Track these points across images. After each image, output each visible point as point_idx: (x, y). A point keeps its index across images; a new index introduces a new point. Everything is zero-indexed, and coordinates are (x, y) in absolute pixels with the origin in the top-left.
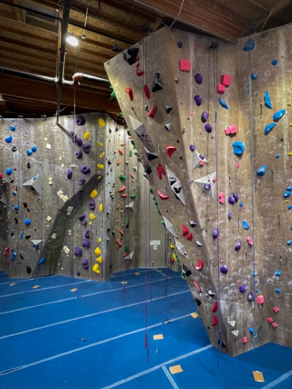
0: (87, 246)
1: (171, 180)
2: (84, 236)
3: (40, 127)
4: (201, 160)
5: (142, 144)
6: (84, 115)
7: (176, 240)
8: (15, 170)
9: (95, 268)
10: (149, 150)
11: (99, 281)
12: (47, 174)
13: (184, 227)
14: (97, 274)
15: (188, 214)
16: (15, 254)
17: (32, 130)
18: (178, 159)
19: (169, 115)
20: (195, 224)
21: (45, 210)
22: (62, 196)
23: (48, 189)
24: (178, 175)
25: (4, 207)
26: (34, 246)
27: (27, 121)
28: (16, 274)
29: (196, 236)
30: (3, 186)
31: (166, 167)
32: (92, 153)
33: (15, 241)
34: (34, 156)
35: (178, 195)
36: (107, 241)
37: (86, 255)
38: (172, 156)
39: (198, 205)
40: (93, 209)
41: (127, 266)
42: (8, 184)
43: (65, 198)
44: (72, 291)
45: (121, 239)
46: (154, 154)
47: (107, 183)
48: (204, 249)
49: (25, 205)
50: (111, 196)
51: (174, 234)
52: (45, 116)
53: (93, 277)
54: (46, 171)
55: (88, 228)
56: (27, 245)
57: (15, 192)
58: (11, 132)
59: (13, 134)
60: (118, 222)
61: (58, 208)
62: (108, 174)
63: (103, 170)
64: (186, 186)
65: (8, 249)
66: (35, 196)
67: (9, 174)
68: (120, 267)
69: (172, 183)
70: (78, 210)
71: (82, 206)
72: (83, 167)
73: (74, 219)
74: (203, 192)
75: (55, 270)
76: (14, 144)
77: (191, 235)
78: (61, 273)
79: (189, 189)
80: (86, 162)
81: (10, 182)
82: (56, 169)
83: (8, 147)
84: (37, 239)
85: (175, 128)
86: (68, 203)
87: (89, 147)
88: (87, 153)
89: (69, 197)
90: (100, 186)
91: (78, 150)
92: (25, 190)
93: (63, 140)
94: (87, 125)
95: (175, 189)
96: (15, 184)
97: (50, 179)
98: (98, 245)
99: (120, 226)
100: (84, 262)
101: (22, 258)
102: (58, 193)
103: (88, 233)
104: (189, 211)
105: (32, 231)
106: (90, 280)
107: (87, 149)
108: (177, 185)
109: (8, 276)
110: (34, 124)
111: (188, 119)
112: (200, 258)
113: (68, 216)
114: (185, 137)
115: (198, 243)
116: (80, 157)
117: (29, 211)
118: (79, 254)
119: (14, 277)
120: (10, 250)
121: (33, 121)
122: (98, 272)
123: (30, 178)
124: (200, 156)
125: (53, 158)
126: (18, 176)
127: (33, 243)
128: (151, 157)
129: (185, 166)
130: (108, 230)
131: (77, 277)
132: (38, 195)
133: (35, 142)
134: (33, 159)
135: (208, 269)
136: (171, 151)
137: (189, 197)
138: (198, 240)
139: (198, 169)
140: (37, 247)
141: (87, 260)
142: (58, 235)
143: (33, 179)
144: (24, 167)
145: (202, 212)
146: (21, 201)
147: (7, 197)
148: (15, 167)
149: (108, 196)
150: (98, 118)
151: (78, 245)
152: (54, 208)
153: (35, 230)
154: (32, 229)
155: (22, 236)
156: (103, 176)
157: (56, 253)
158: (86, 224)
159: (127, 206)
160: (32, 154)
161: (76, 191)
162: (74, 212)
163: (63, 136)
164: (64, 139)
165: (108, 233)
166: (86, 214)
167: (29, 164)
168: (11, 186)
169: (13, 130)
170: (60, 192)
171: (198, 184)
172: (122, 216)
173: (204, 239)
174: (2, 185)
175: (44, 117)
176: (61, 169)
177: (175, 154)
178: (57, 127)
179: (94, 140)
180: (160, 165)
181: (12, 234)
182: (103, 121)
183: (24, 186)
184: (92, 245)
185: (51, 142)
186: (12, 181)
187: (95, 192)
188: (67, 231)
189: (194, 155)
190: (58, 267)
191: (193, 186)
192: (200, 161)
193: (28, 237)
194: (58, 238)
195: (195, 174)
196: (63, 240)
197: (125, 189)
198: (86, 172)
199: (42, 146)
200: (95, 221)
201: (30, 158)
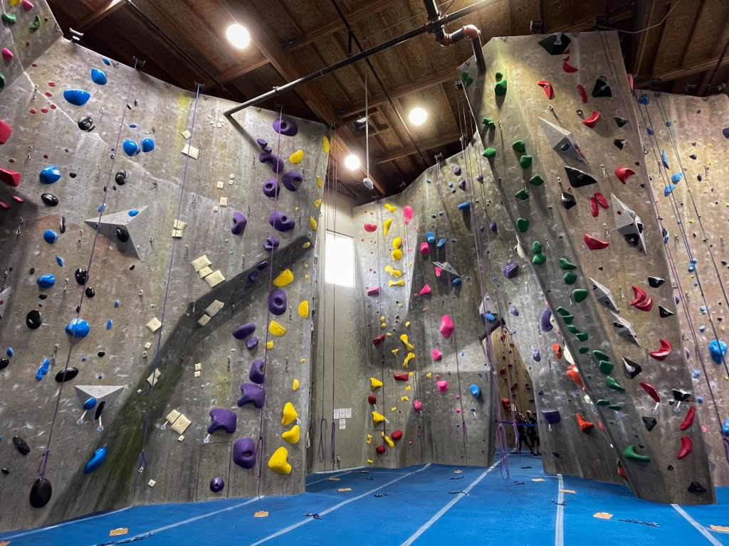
0: (253, 403)
2: (245, 377)
3: (174, 105)
5: (559, 162)
6: (298, 119)
8: (73, 176)
9: (279, 457)
12: (170, 212)
14: (281, 473)
17: (152, 102)
18: (639, 186)
19: (621, 130)
20: (664, 280)
22: (205, 272)
23: (167, 250)
26: (87, 406)
29: (660, 301)
30: (9, 208)
31: (613, 196)
38: (627, 182)
40: (279, 312)
43: (216, 278)
48: (674, 320)
49: (81, 278)
53: (268, 489)
54: (167, 202)
56: (54, 405)
57: (54, 233)
63: (314, 233)
66: (121, 257)
67: (47, 180)
71: (247, 304)
72: (278, 215)
73: (215, 333)
75: (120, 496)
76: (90, 114)
78: (142, 498)
82: (202, 205)
85: (632, 147)
86: (218, 292)
87: (298, 179)
88: (292, 189)
89: (225, 276)
90: (303, 262)
91: (269, 178)
94: (299, 138)
96: (61, 211)
97: (180, 224)
101: (24, 451)
102: (195, 262)
105: (88, 356)
106: (260, 497)
107: (293, 182)
112: (664, 337)
113: (199, 326)
116: (273, 193)
118: (225, 429)
122: (287, 466)
123: (115, 210)
125: (198, 180)
126: (77, 193)
127: (84, 396)
131: (210, 498)
132: (134, 255)
133: (154, 131)
136: (623, 177)
138: (665, 307)
140: (96, 409)
141: (250, 440)
142: (164, 377)
143: (127, 212)
146: (70, 262)
148: (75, 167)
150: (324, 135)
151: (222, 402)
152: (173, 298)
153: (101, 355)
154: (89, 350)
155: (42, 372)
156: (314, 243)
158: (254, 348)
163: (236, 141)
164: (238, 148)
166: (257, 324)
167: (122, 174)
168: (42, 216)
169: (100, 80)
170: (202, 261)
176: (216, 208)
177: (631, 180)
179: (310, 171)
180: (598, 194)
182: (329, 143)
183: (90, 223)
184: (273, 400)
186: (50, 203)
187: (287, 275)
188: (190, 367)
193: (66, 377)
194: (160, 384)
196: (170, 392)
198: (283, 226)
199: (170, 144)
200: (283, 338)
201: (130, 161)
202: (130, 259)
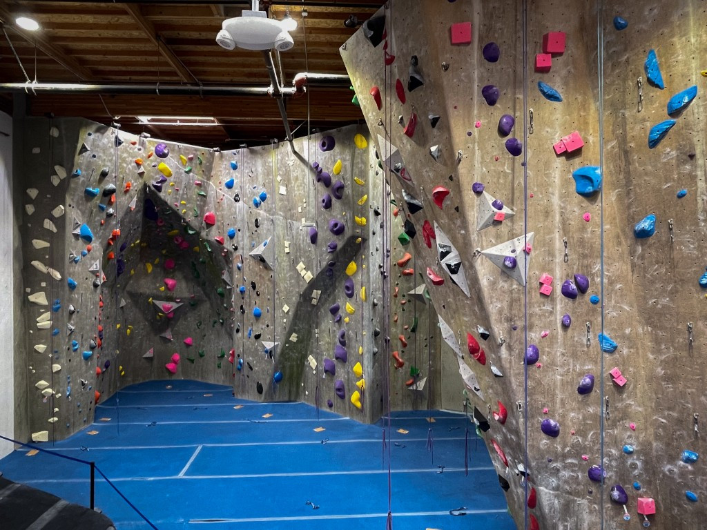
0: (343, 359)
1: (441, 250)
2: (337, 340)
3: (270, 160)
4: (495, 210)
5: (399, 185)
6: (333, 131)
7: (460, 361)
8: (239, 230)
9: (355, 396)
10: (408, 194)
11: (361, 422)
12: (282, 236)
13: (471, 338)
14: (357, 408)
15: (475, 314)
16: (242, 361)
17: (259, 166)
18: (453, 211)
19: (435, 131)
20: (487, 333)
21: (280, 294)
22: (303, 273)
23: (285, 261)
24: (454, 240)
25: (228, 287)
26: (266, 352)
27: (252, 152)
28: (243, 392)
29: (490, 357)
30: (225, 256)
31: (436, 225)
32: (347, 197)
33: (241, 340)
34: (263, 207)
35: (454, 277)
36: (375, 354)
37: (341, 374)
38: (444, 205)
39: (491, 297)
40: (350, 296)
41: (415, 403)
42: (231, 253)
43: (308, 276)
44: (315, 430)
45: (403, 352)
46: (415, 202)
47: (372, 249)
48: (504, 383)
49: (254, 286)
50: (382, 273)
51: (457, 351)
52: (276, 140)
53: (351, 415)
54: (280, 231)
55: (344, 329)
56: (256, 350)
57: (240, 265)
58: (232, 171)
59: (235, 175)
60: (396, 321)
61: (298, 292)
62: (374, 234)
63: (365, 227)
64: (468, 260)
65: (233, 352)
66: (266, 271)
67: (232, 237)
68: (400, 403)
69: (444, 255)
70: (329, 296)
71: (334, 290)
72: (332, 223)
73: (322, 310)
74: (503, 272)
75: (298, 395)
76: (236, 191)
77: (483, 354)
78: (305, 400)
79: (472, 267)
80: (338, 213)
81: (233, 251)
82: (294, 227)
83: (228, 196)
84: (269, 340)
85: (446, 155)
86: (313, 285)
87: (341, 188)
88: (339, 198)
89: (313, 275)
90: (362, 255)
91: (324, 193)
92: (252, 262)
93: (304, 179)
94: (337, 149)
95: (449, 266)
96: (239, 252)
97: (287, 244)
98: (360, 359)
99: (400, 328)
100: (337, 386)
101: (251, 369)
102: (298, 267)
103: (343, 336)
104: (476, 308)
105: (263, 327)
106: (348, 418)
107: (338, 191)
108: (452, 259)
109: (233, 394)
110: (261, 154)
111: (470, 134)
112: (500, 400)
113: (314, 305)
114: (462, 169)
115: (495, 369)
116: (328, 205)
117: (258, 295)
118: (331, 372)
119: (241, 396)
120: (236, 356)
121: (261, 151)
122: (359, 405)
123: (259, 243)
124: (495, 204)
125: (290, 210)
126: (243, 240)
127: (265, 347)
128: (413, 208)
129: (465, 225)
130: (376, 334)
131: (328, 410)
132: (271, 269)
133: (264, 185)
134: (262, 213)
135: (514, 422)
136: (440, 197)
137: (474, 282)
138: (495, 365)
139: (492, 229)
140: (270, 353)
141: (342, 382)
142: (301, 337)
143: (263, 244)
144: (250, 225)
145: (500, 312)
146: (248, 278)
147: (231, 273)
148: (239, 225)
149: (375, 273)
150: (355, 135)
151: (329, 355)
152: (292, 292)
153: (268, 326)
154: (263, 324)
155: (250, 334)
156: (366, 237)
157: (298, 366)
158: (339, 321)
159: (412, 292)
160: (260, 204)
161: (324, 264)
162: (323, 300)
163: (303, 171)
164: (304, 176)
165: (375, 339)
166: (340, 304)
167: (256, 220)
168: (234, 257)
169: (235, 167)
170: (301, 266)
171: (490, 257)
172: (403, 310)
173: (503, 363)
174: (223, 254)
175: (274, 143)
176: (301, 228)
177: (447, 202)
178: (293, 157)
179: (348, 176)
180: (426, 222)
181: (238, 331)
182: (363, 138)
183: (251, 255)
184: (351, 358)
185: (287, 182)
186: (236, 249)
187: (353, 266)
188: (313, 331)
189: (483, 203)
190: (301, 389)
191: (479, 261)
192: (494, 214)
193: (258, 337)
194: (300, 341)
195: (484, 238)
196: (308, 345)
197: (409, 260)
198: (338, 230)
199: (273, 190)
200: (353, 316)
201: (258, 211)
202: (270, 272)
